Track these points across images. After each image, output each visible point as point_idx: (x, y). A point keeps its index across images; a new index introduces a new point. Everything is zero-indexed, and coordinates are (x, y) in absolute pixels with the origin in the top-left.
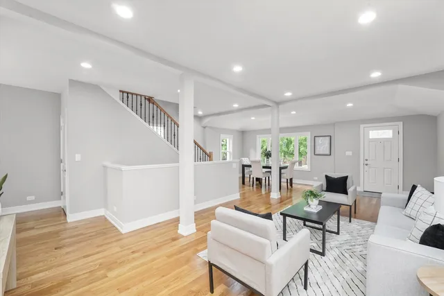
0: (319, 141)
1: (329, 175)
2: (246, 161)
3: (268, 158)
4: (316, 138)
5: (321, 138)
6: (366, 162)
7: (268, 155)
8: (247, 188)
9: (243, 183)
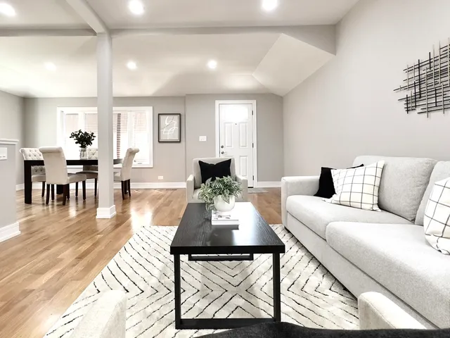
0: (165, 121)
1: (205, 160)
2: (33, 154)
3: (83, 146)
4: (162, 117)
5: (168, 117)
6: (222, 150)
7: (84, 140)
8: (37, 209)
9: (28, 200)
